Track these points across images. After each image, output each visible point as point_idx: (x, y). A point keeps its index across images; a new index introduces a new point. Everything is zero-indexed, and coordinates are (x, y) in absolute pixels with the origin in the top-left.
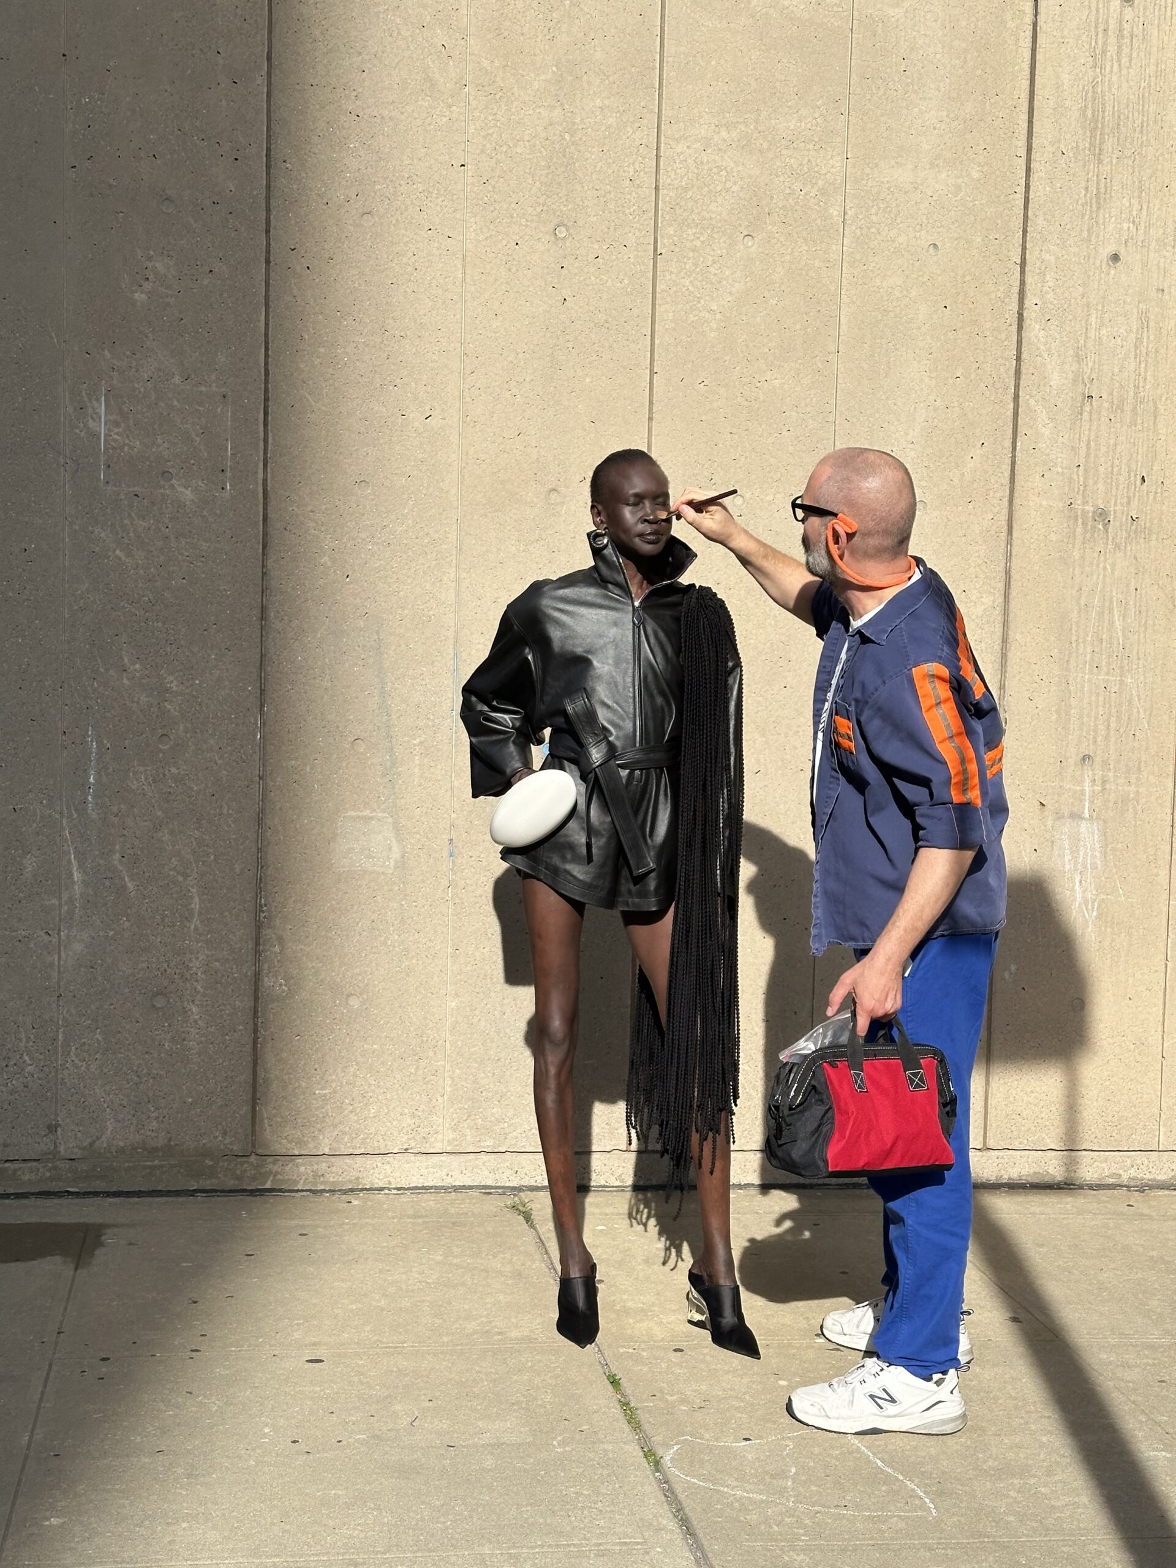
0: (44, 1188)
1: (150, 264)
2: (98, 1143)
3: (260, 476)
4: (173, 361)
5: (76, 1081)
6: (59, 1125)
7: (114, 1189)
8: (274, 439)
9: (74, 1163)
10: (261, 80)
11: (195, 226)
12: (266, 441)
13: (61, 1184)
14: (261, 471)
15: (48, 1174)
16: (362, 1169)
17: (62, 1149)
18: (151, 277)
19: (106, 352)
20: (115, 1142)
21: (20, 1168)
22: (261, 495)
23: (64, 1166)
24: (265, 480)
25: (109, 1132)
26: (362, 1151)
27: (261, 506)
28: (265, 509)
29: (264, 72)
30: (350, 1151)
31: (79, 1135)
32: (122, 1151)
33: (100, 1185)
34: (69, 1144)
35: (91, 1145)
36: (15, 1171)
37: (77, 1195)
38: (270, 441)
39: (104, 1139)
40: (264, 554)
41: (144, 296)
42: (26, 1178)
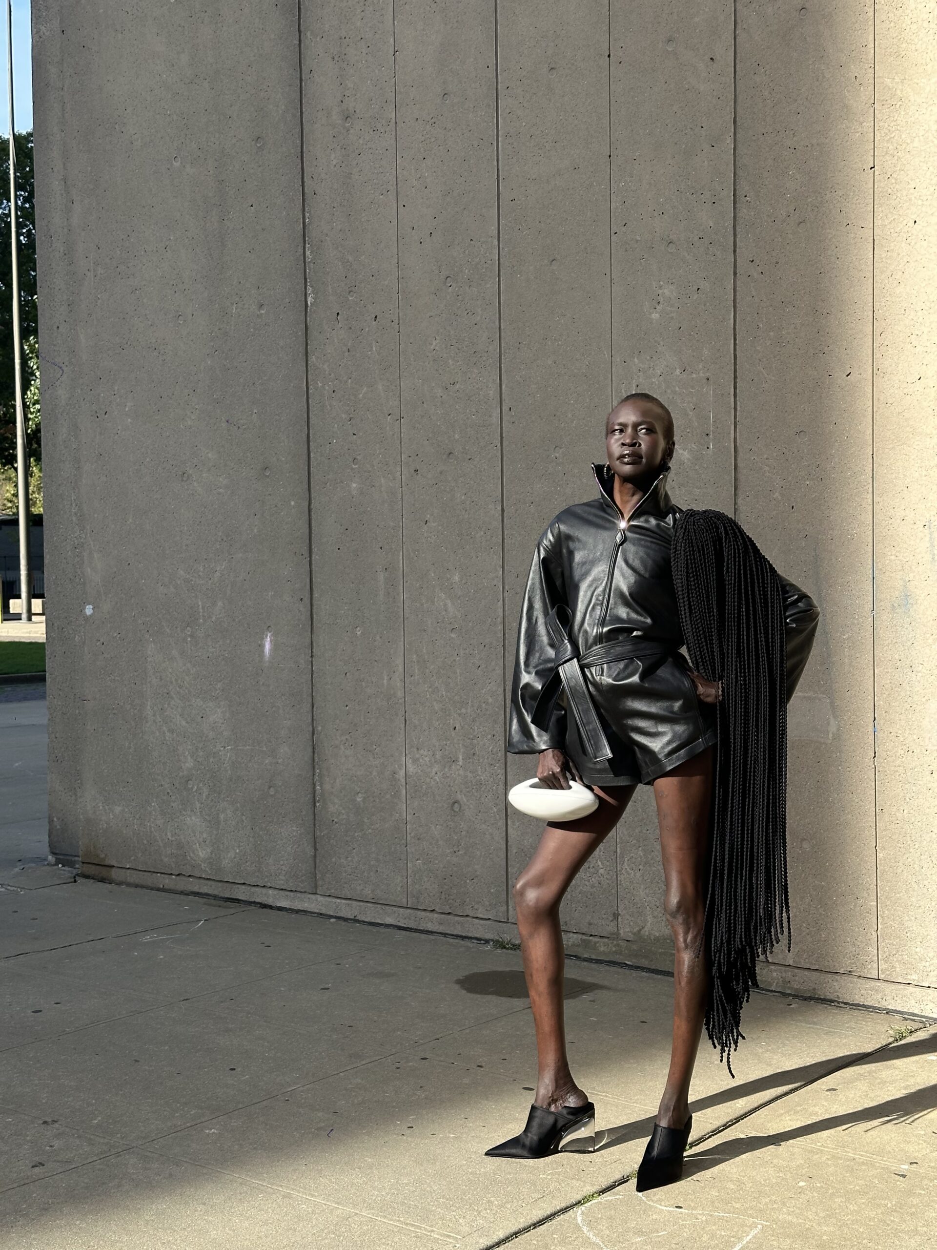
0: (612, 958)
1: (660, 292)
2: (642, 932)
3: (732, 436)
4: (675, 358)
5: (628, 883)
6: (620, 915)
7: (653, 967)
8: (741, 407)
9: (629, 944)
10: (730, 141)
11: (688, 257)
12: (735, 409)
13: (621, 957)
14: (732, 432)
15: (614, 949)
16: (817, 982)
17: (621, 932)
18: (661, 301)
19: (636, 360)
20: (653, 932)
21: (598, 942)
22: (733, 450)
23: (623, 944)
24: (735, 439)
25: (649, 925)
26: (817, 967)
27: (733, 458)
28: (736, 460)
29: (732, 134)
30: (808, 966)
31: (632, 923)
32: (657, 939)
33: (644, 963)
34: (625, 931)
35: (639, 931)
36: (596, 943)
37: (631, 967)
38: (738, 408)
39: (646, 929)
40: (735, 495)
41: (657, 315)
42: (602, 949)
